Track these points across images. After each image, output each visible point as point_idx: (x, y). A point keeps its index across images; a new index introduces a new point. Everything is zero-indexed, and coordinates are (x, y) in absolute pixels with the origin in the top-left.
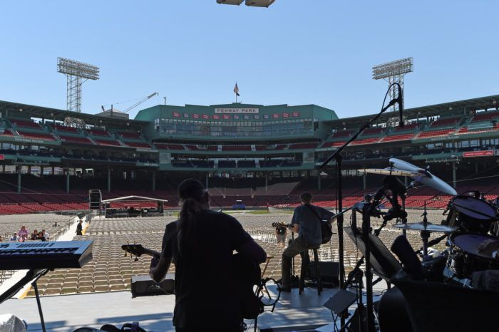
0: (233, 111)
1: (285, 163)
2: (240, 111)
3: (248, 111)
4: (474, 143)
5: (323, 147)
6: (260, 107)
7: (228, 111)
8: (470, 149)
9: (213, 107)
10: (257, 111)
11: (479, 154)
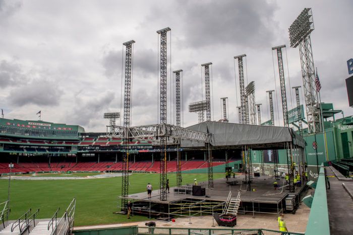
0: (38, 124)
1: (61, 150)
2: (42, 124)
3: (46, 125)
4: (142, 147)
5: (81, 144)
6: (52, 124)
7: (35, 124)
8: (141, 149)
9: (27, 122)
10: (50, 125)
11: (143, 151)
